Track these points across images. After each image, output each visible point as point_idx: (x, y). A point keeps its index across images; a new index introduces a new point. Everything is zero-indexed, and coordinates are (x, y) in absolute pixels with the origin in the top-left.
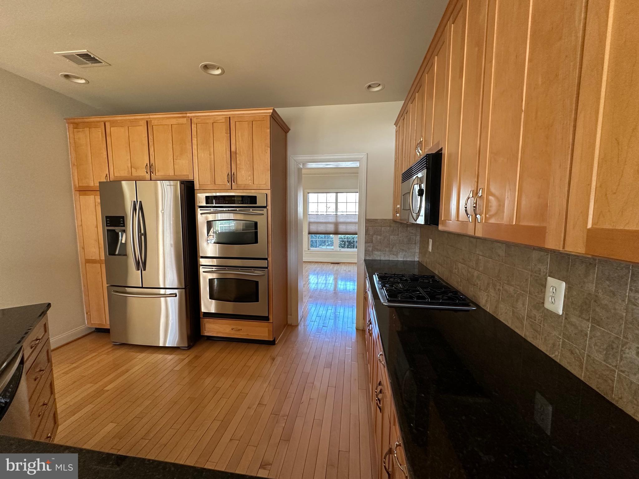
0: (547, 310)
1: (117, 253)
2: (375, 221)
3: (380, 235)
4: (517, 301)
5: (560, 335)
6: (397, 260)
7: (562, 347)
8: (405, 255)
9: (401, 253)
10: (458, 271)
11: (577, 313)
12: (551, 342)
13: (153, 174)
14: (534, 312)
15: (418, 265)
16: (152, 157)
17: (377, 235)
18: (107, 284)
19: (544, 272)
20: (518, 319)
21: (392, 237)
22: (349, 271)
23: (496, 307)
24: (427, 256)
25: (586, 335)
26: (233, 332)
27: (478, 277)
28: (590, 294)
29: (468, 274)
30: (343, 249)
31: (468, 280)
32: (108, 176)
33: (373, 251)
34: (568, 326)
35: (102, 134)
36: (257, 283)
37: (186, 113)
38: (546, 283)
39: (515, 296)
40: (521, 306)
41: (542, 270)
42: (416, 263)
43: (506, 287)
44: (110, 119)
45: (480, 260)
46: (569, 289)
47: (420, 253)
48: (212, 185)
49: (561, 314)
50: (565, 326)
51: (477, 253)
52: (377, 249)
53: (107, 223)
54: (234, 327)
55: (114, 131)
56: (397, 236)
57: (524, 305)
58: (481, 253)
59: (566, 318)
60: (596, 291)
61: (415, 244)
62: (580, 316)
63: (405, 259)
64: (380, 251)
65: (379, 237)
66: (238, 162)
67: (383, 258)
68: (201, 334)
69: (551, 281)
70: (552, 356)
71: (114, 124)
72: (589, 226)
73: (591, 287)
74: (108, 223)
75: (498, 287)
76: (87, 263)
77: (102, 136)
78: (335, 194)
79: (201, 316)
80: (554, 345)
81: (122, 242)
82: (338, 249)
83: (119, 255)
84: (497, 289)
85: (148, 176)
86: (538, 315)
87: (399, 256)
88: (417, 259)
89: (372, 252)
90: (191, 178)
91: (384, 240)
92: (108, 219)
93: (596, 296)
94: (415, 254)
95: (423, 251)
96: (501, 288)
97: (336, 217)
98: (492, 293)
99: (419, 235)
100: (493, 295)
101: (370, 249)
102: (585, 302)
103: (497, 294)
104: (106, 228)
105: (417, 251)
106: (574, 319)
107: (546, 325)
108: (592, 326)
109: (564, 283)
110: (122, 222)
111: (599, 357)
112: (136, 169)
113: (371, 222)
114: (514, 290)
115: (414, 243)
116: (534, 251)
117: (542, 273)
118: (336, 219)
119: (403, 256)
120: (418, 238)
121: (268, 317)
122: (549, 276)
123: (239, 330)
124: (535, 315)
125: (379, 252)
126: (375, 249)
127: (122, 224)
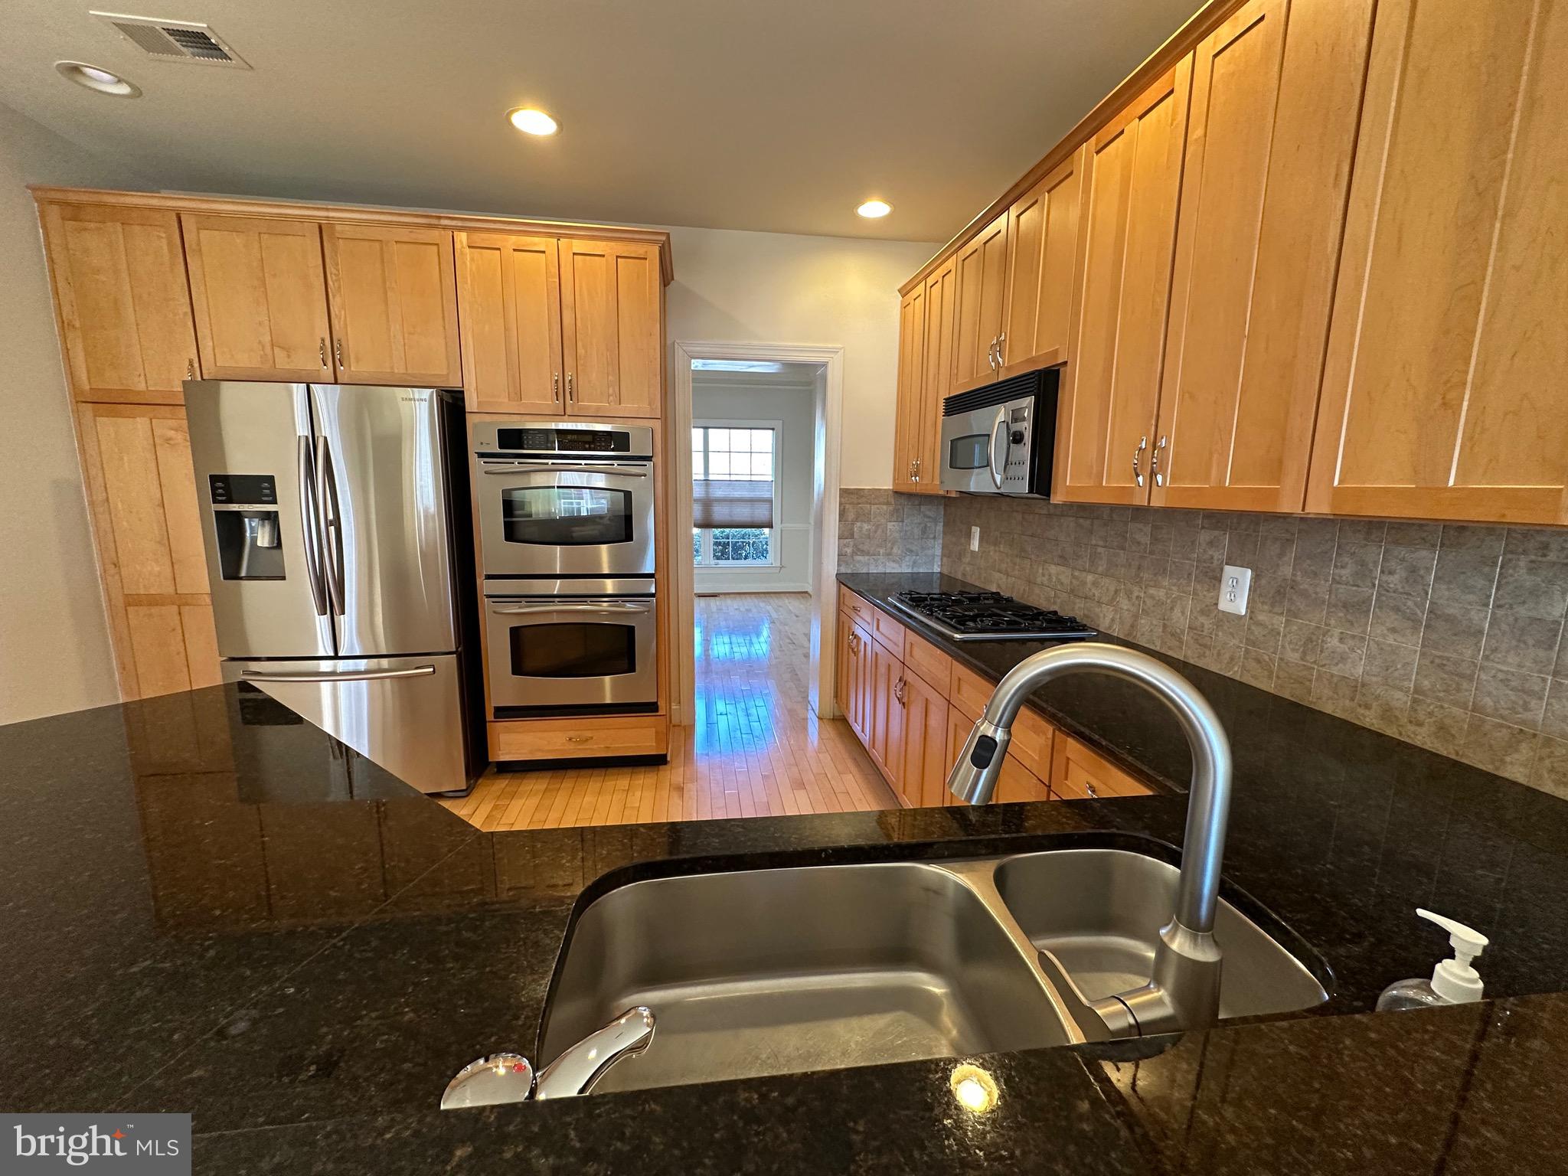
0: (1223, 612)
1: (243, 574)
2: (858, 492)
3: (869, 521)
4: (1172, 609)
5: (1241, 642)
6: (900, 571)
7: (1244, 658)
8: (914, 563)
9: (907, 558)
10: (1050, 579)
11: (1266, 607)
12: (1227, 656)
13: (342, 368)
14: (1202, 619)
15: (938, 581)
16: (339, 322)
17: (862, 521)
18: (220, 655)
19: (1218, 560)
20: (1173, 635)
21: (890, 525)
22: (749, 611)
23: (1132, 626)
24: (967, 560)
25: (1279, 634)
26: (572, 746)
27: (1095, 584)
28: (1285, 580)
29: (1074, 581)
30: (722, 563)
31: (1072, 591)
32: (196, 365)
33: (854, 553)
34: (1253, 628)
35: (170, 243)
36: (631, 630)
37: (440, 218)
38: (1221, 576)
39: (1168, 601)
40: (1180, 614)
41: (1215, 558)
42: (935, 578)
43: (1152, 591)
44: (195, 206)
45: (1100, 553)
46: (1256, 578)
47: (943, 555)
48: (514, 403)
49: (1243, 613)
50: (1249, 629)
51: (1094, 542)
52: (863, 551)
53: (214, 495)
54: (572, 734)
55: (207, 241)
56: (901, 524)
57: (1183, 613)
58: (1101, 543)
59: (1251, 618)
60: (1294, 575)
61: (934, 538)
62: (1270, 612)
63: (915, 570)
64: (868, 554)
65: (866, 526)
66: (581, 351)
67: (873, 570)
68: (490, 760)
69: (1229, 571)
70: (1229, 674)
71: (207, 220)
72: (1336, 483)
73: (1287, 571)
74: (221, 495)
75: (1136, 594)
76: (130, 605)
77: (170, 251)
78: (702, 430)
79: (490, 715)
80: (1232, 659)
81: (259, 544)
82: (713, 562)
83: (249, 578)
84: (1134, 598)
85: (327, 371)
86: (1207, 623)
87: (903, 565)
88: (937, 569)
89: (852, 556)
90: (454, 383)
91: (876, 532)
92: (220, 484)
93: (1294, 581)
94: (933, 559)
95: (954, 551)
96: (1142, 595)
97: (707, 485)
98: (1125, 604)
99: (942, 520)
100: (1125, 608)
101: (849, 550)
102: (1279, 591)
103: (1133, 605)
104: (214, 507)
105: (938, 551)
106: (1261, 617)
107: (1220, 634)
108: (1287, 620)
109: (1250, 571)
110: (267, 491)
111: (1293, 657)
112: (288, 350)
113: (852, 493)
114: (1167, 594)
115: (932, 536)
116: (1203, 531)
117: (1215, 562)
118: (707, 492)
119: (911, 563)
120: (940, 527)
121: (655, 704)
122: (1227, 564)
123: (587, 740)
124: (1202, 623)
125: (867, 558)
126: (858, 551)
127: (267, 496)
